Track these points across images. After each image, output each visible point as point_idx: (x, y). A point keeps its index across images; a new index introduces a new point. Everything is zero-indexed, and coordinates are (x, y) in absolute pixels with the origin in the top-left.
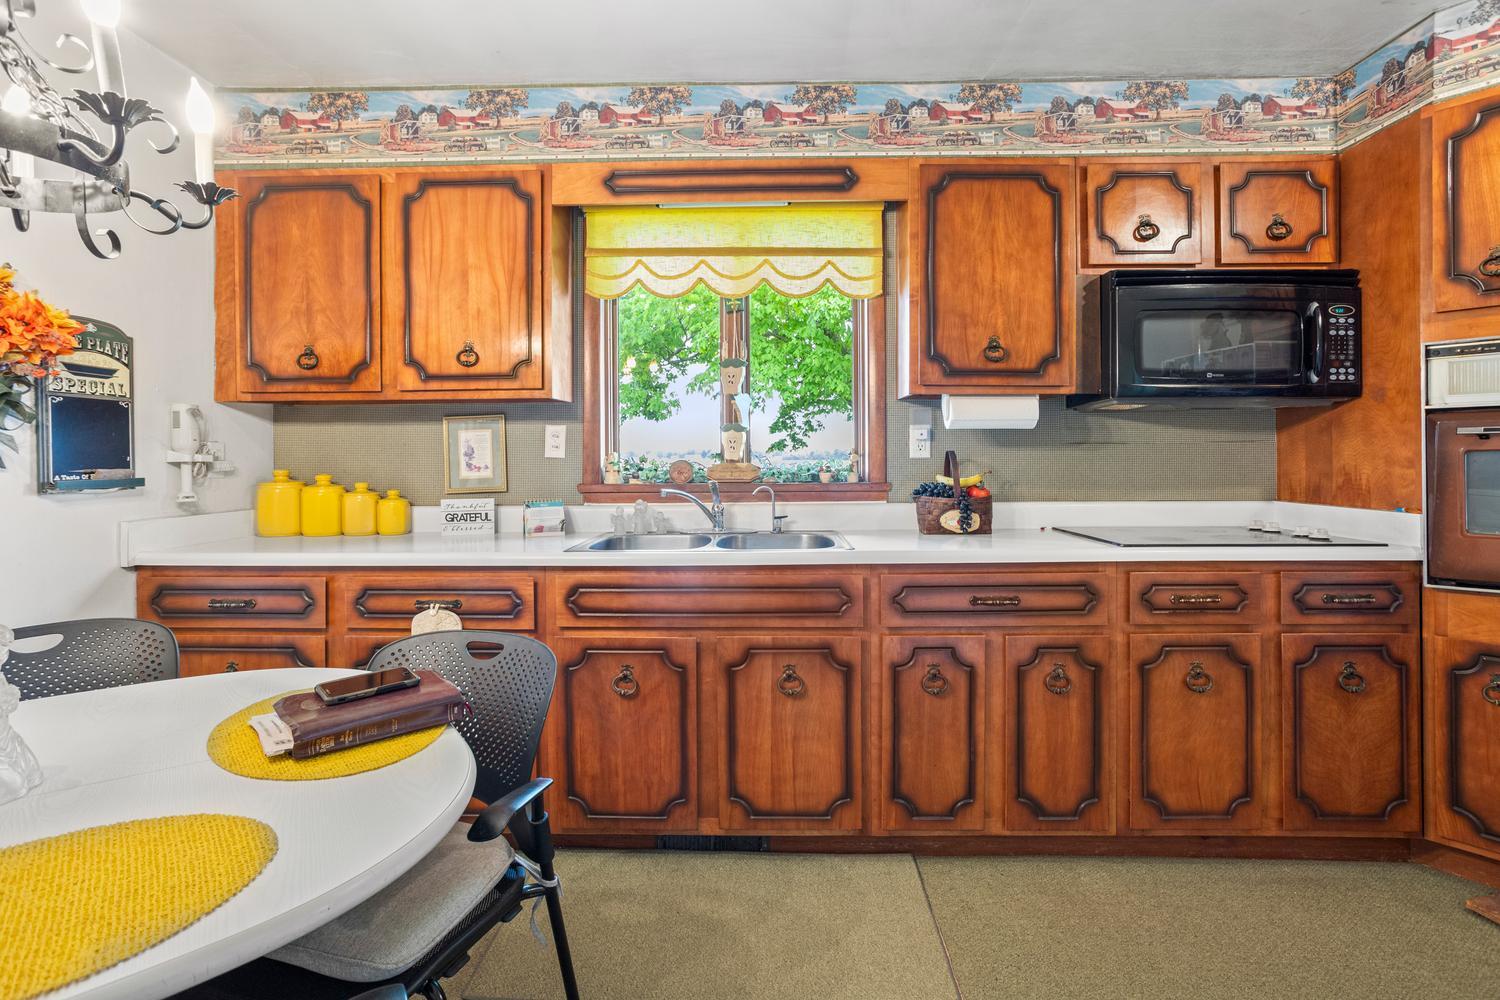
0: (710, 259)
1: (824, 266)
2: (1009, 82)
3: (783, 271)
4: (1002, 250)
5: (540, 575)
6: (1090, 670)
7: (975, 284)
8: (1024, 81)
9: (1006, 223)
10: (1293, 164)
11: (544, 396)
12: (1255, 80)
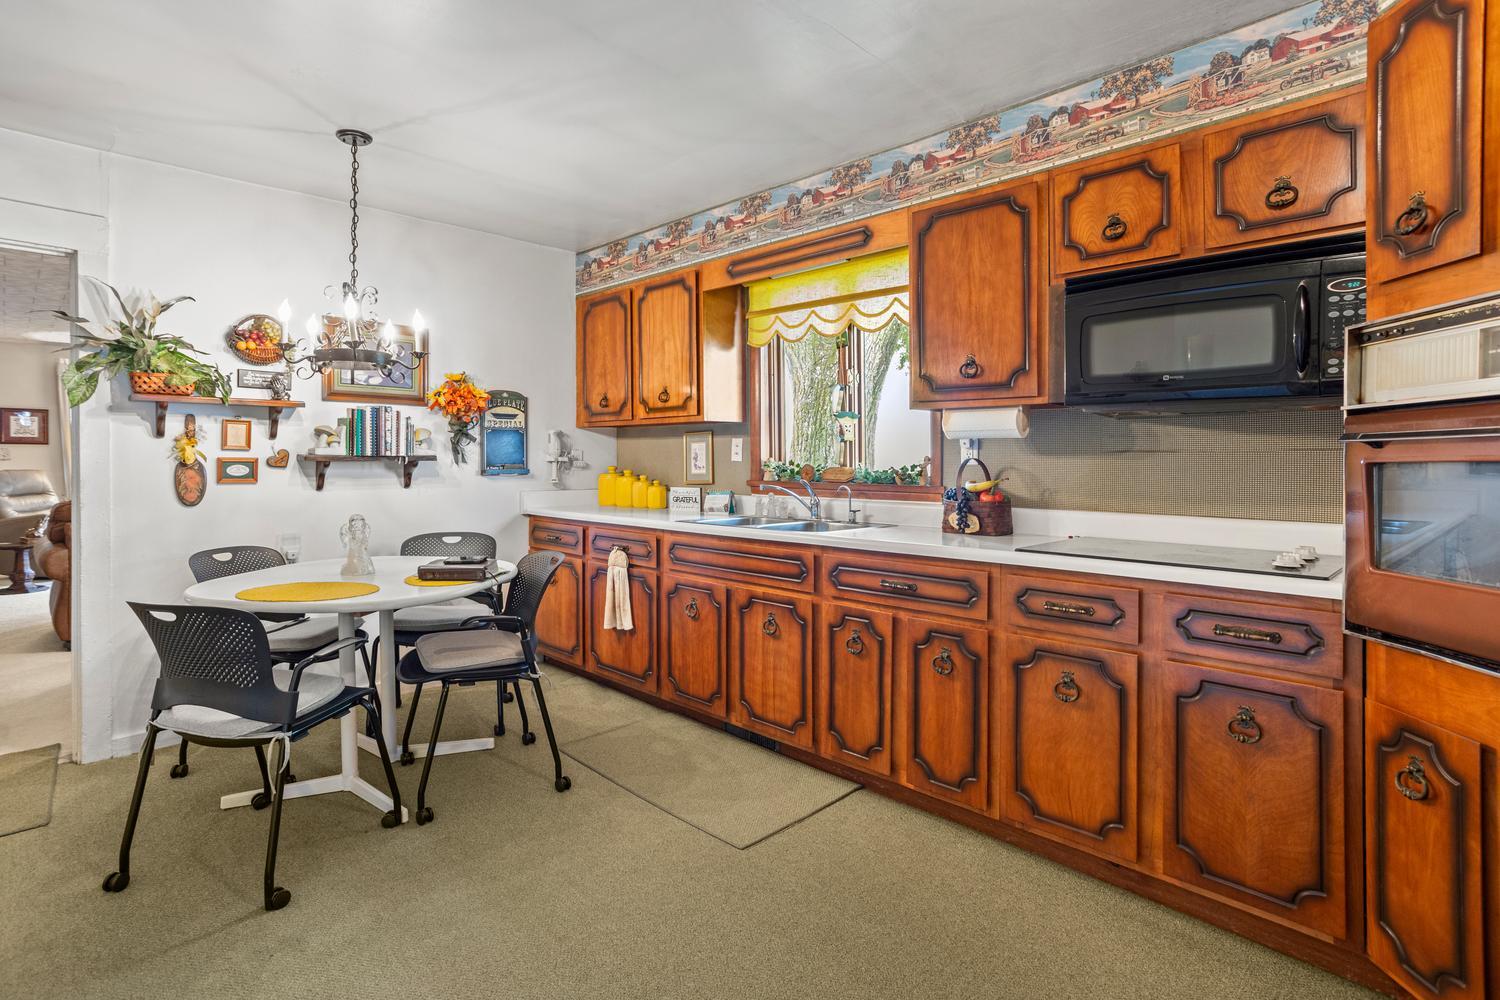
0: (818, 309)
1: (892, 304)
2: (988, 116)
3: (865, 311)
4: (977, 274)
5: (661, 534)
6: (971, 660)
7: (955, 309)
8: (1003, 111)
9: (980, 249)
10: (1305, 111)
11: (700, 420)
12: (1260, 23)
